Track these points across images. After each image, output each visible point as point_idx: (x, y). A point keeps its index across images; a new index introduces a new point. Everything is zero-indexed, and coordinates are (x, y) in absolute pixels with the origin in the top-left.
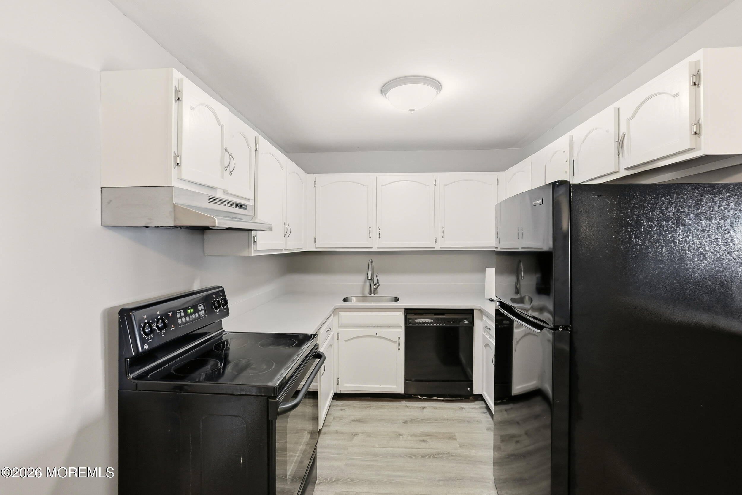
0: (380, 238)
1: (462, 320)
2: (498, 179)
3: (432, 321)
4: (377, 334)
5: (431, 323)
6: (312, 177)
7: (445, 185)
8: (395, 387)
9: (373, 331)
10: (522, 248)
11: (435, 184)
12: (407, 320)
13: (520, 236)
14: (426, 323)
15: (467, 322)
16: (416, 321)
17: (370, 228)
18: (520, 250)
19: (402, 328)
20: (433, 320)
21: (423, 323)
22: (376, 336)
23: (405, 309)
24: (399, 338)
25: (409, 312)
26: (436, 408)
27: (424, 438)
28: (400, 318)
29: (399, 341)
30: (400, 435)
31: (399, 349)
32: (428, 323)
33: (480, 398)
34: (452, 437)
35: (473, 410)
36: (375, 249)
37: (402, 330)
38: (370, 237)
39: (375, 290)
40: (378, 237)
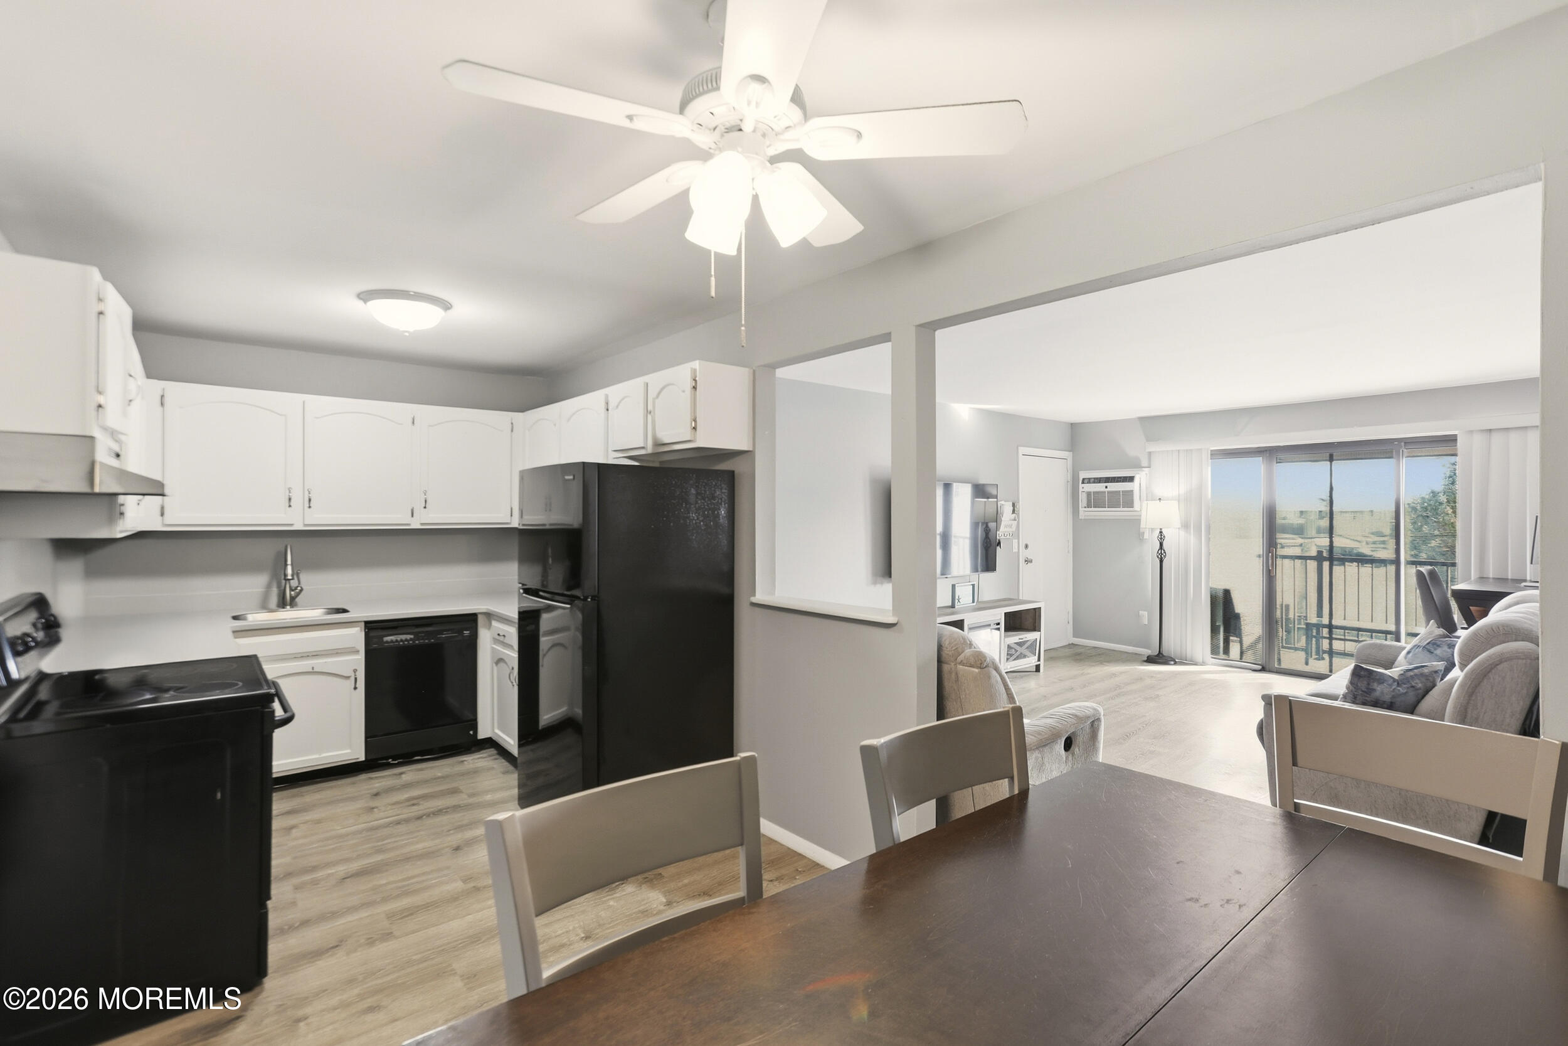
0: (310, 507)
1: (460, 632)
2: (512, 424)
3: (412, 636)
4: (313, 668)
5: (411, 639)
6: (157, 385)
7: (430, 426)
8: (349, 751)
9: (305, 664)
10: (551, 525)
11: (413, 423)
12: (369, 640)
13: (548, 507)
14: (402, 641)
15: (468, 633)
16: (386, 639)
17: (290, 490)
18: (548, 527)
19: (361, 653)
21: (397, 641)
22: (313, 672)
23: (367, 623)
24: (355, 671)
25: (373, 628)
26: (421, 770)
27: (415, 802)
28: (356, 637)
29: (355, 675)
30: (373, 808)
31: (355, 688)
32: (406, 640)
33: (491, 743)
34: (455, 791)
35: (480, 760)
36: (298, 526)
37: (360, 657)
38: (290, 506)
39: (293, 599)
40: (307, 505)
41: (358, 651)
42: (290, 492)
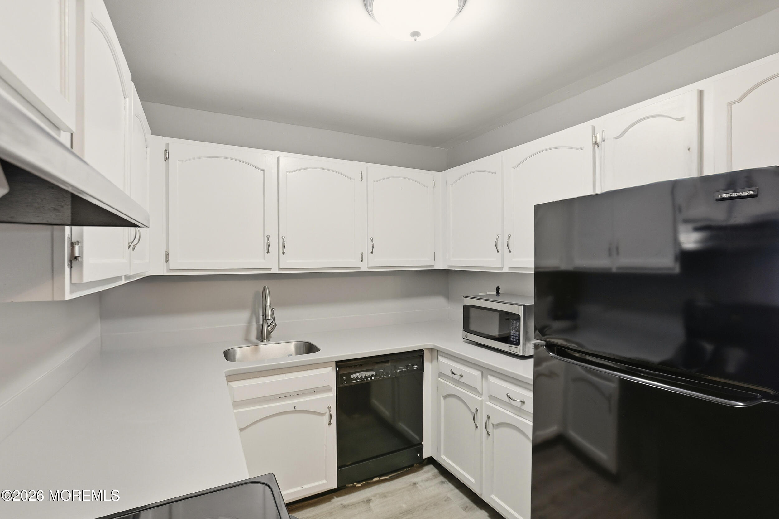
1: (412, 366)
2: (434, 181)
4: (295, 407)
5: (373, 375)
6: (161, 141)
7: (374, 181)
8: (324, 481)
9: (289, 404)
11: (362, 178)
12: (339, 378)
14: (365, 377)
15: (416, 367)
16: (354, 376)
17: (268, 237)
19: (333, 392)
20: (374, 372)
21: (362, 377)
22: (295, 411)
23: (337, 362)
24: (329, 408)
25: (342, 367)
26: (384, 496)
28: (328, 376)
29: (330, 411)
31: (330, 424)
32: (369, 376)
36: (275, 271)
37: (332, 395)
38: (268, 252)
39: (269, 333)
40: (281, 251)
41: (331, 389)
42: (268, 240)
